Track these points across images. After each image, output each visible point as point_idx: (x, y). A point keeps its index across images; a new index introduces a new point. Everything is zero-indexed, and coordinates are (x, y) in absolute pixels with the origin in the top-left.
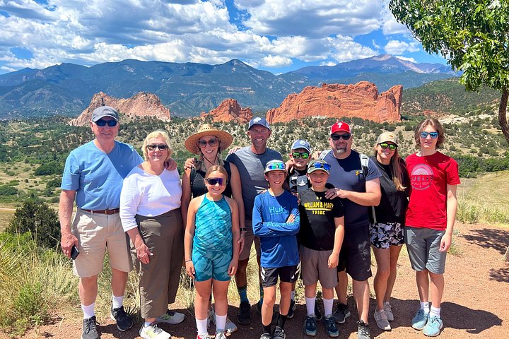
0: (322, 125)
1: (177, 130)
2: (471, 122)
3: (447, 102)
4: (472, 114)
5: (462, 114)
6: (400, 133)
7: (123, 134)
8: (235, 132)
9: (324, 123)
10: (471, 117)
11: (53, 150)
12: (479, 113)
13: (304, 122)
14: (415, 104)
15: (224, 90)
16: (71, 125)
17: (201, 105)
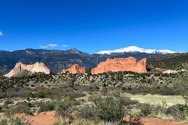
0: (116, 74)
1: (57, 78)
2: (178, 72)
3: (163, 64)
4: (178, 69)
5: (174, 69)
6: (153, 77)
7: (34, 80)
8: (83, 78)
9: (117, 73)
10: (178, 70)
11: (2, 87)
12: (181, 69)
13: (109, 73)
14: (151, 66)
15: (69, 61)
16: (5, 76)
17: (59, 67)
